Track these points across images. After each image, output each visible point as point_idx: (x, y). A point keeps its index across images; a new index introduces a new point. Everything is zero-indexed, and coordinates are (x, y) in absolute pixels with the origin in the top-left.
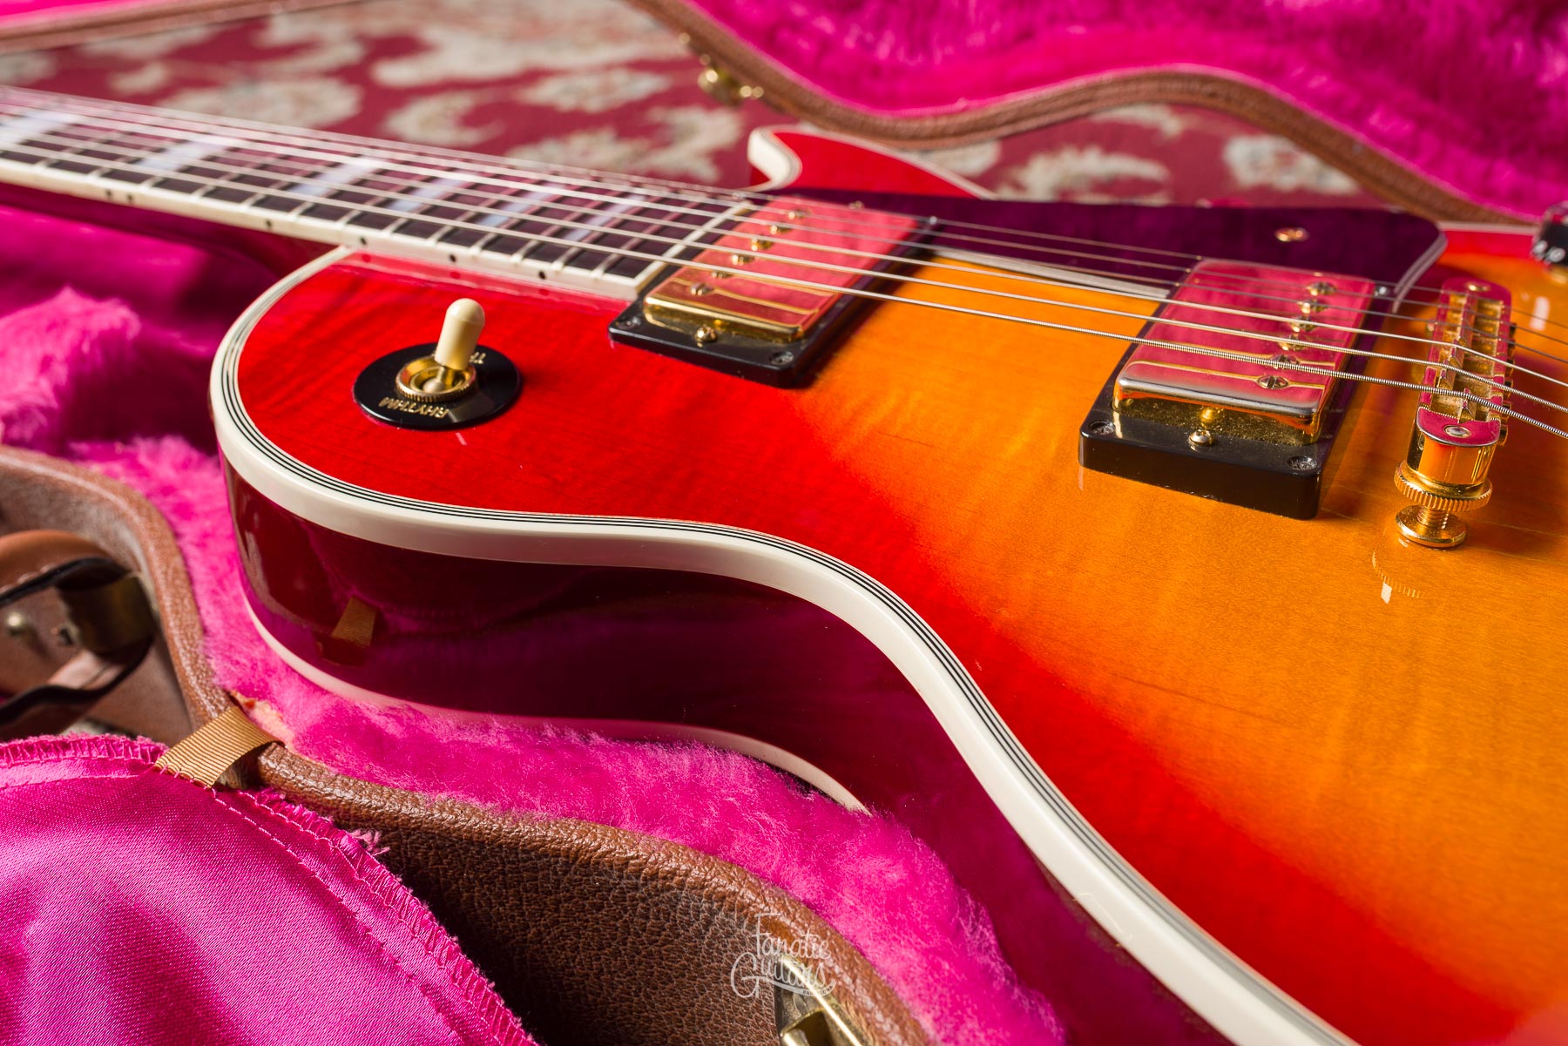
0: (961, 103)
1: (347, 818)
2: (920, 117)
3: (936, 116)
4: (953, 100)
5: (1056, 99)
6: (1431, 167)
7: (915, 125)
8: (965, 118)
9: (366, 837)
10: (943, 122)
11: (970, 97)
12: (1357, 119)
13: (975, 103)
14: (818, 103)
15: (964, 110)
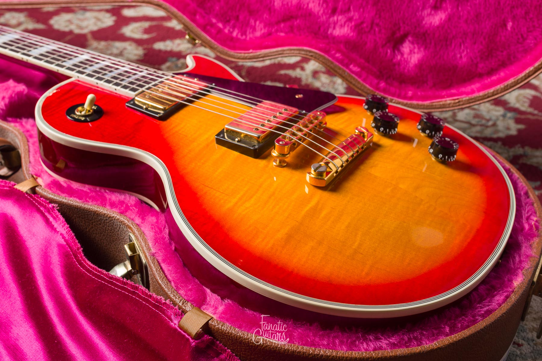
0: (251, 51)
1: (52, 201)
2: (241, 53)
3: (245, 53)
4: (249, 50)
5: (274, 52)
6: (364, 80)
7: (239, 55)
8: (251, 55)
9: (55, 205)
10: (246, 55)
11: (253, 49)
12: (347, 66)
13: (254, 51)
14: (216, 46)
15: (251, 53)
